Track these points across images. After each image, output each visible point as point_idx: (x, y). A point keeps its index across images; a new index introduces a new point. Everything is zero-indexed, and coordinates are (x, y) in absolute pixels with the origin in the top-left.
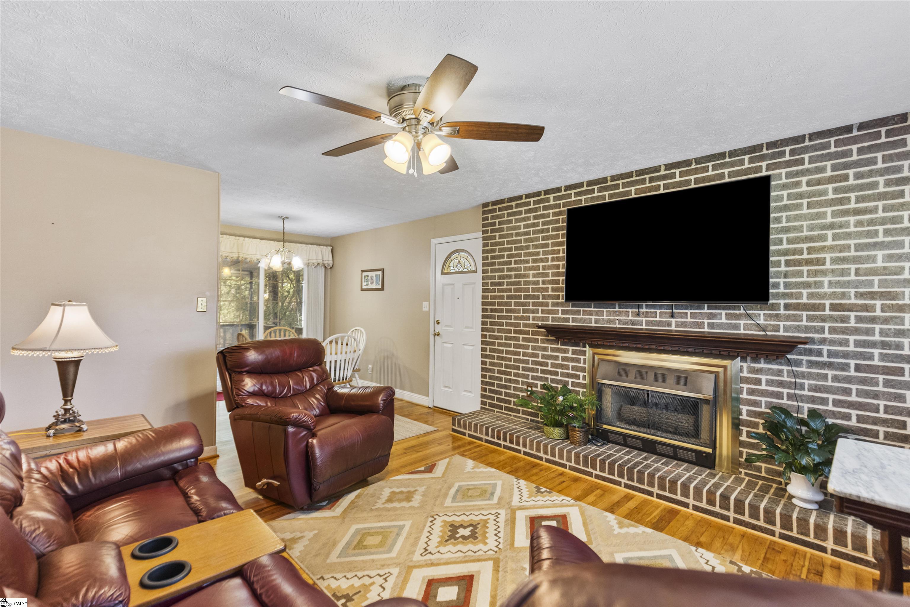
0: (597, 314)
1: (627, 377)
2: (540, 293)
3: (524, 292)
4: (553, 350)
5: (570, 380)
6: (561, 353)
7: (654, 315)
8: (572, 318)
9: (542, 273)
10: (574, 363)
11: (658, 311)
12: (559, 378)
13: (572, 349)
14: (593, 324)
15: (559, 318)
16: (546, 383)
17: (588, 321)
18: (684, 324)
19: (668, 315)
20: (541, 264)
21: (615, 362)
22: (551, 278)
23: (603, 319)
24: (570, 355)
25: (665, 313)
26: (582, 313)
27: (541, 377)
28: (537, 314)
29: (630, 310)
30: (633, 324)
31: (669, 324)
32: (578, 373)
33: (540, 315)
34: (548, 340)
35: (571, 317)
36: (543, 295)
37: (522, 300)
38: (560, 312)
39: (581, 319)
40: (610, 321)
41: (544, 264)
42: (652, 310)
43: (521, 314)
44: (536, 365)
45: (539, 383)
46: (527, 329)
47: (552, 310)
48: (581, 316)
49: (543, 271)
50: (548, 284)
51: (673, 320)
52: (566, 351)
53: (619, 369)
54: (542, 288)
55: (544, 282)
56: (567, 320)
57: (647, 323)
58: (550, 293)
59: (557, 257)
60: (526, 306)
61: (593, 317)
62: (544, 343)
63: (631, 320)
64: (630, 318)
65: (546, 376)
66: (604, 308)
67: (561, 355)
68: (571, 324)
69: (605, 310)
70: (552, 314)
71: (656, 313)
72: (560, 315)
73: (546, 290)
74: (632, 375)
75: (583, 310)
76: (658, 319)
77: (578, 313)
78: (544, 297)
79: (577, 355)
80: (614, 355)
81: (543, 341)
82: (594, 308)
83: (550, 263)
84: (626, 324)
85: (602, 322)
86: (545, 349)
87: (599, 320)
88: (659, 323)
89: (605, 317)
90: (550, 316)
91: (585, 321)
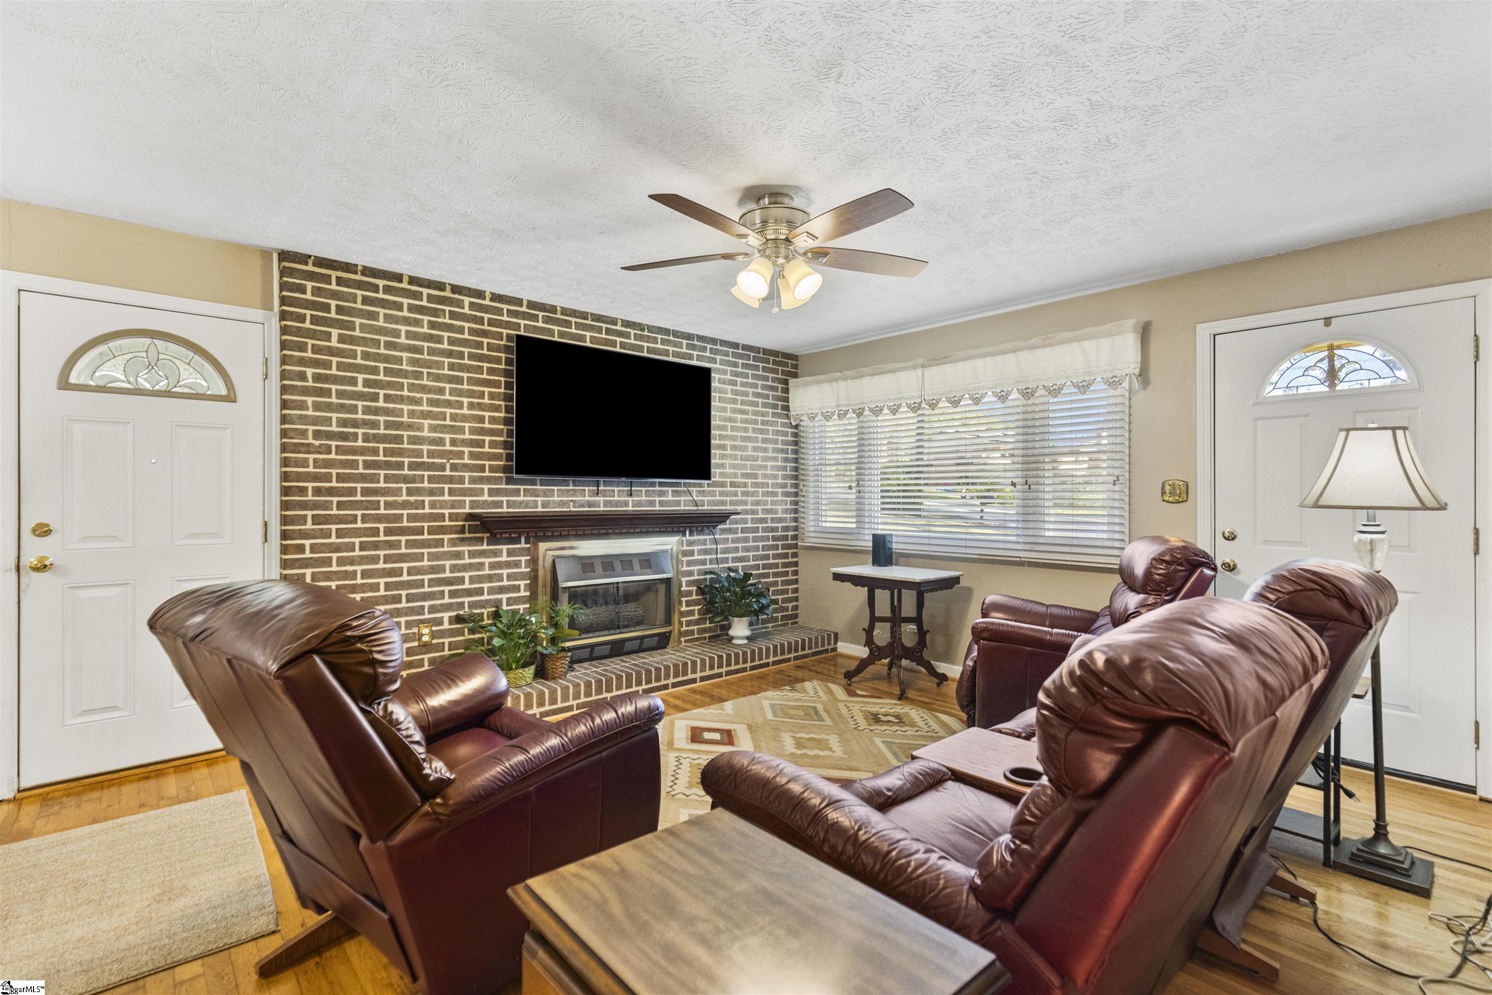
0: (545, 494)
1: (594, 572)
2: (445, 461)
3: (409, 457)
4: (472, 554)
5: (504, 597)
6: (488, 557)
7: (612, 494)
8: (507, 501)
9: (451, 426)
10: (512, 568)
11: (616, 489)
12: (486, 597)
13: (508, 549)
14: (540, 509)
15: (485, 502)
16: (461, 613)
17: (532, 504)
18: (639, 504)
19: (625, 494)
20: (448, 411)
21: (573, 557)
22: (467, 436)
23: (554, 501)
24: (504, 558)
25: (623, 491)
26: (522, 493)
27: (451, 604)
28: (439, 496)
29: (587, 488)
30: (589, 507)
31: (627, 505)
32: (517, 583)
33: (446, 497)
34: (462, 539)
35: (505, 499)
36: (452, 464)
37: (406, 472)
38: (486, 491)
39: (522, 502)
40: (562, 504)
41: (453, 411)
42: (610, 488)
43: (404, 497)
44: (440, 585)
45: (446, 616)
46: (418, 524)
47: (470, 489)
48: (522, 498)
49: (453, 423)
50: (462, 446)
51: (630, 499)
52: (496, 553)
53: (582, 564)
54: (451, 452)
55: (453, 442)
56: (499, 504)
57: (606, 504)
58: (466, 461)
59: (478, 403)
60: (415, 482)
61: (539, 499)
62: (455, 545)
63: (588, 501)
64: (587, 498)
65: (459, 600)
66: (555, 485)
67: (487, 561)
68: (505, 510)
69: (556, 488)
70: (471, 495)
71: (614, 491)
72: (486, 497)
73: (460, 455)
74: (599, 569)
75: (524, 489)
76: (616, 498)
77: (517, 492)
78: (454, 467)
79: (516, 556)
80: (572, 548)
81: (453, 543)
82: (541, 485)
83: (465, 411)
84: (583, 506)
85: (552, 505)
86: (458, 555)
87: (548, 502)
88: (617, 504)
89: (556, 498)
90: (468, 499)
91: (527, 504)
